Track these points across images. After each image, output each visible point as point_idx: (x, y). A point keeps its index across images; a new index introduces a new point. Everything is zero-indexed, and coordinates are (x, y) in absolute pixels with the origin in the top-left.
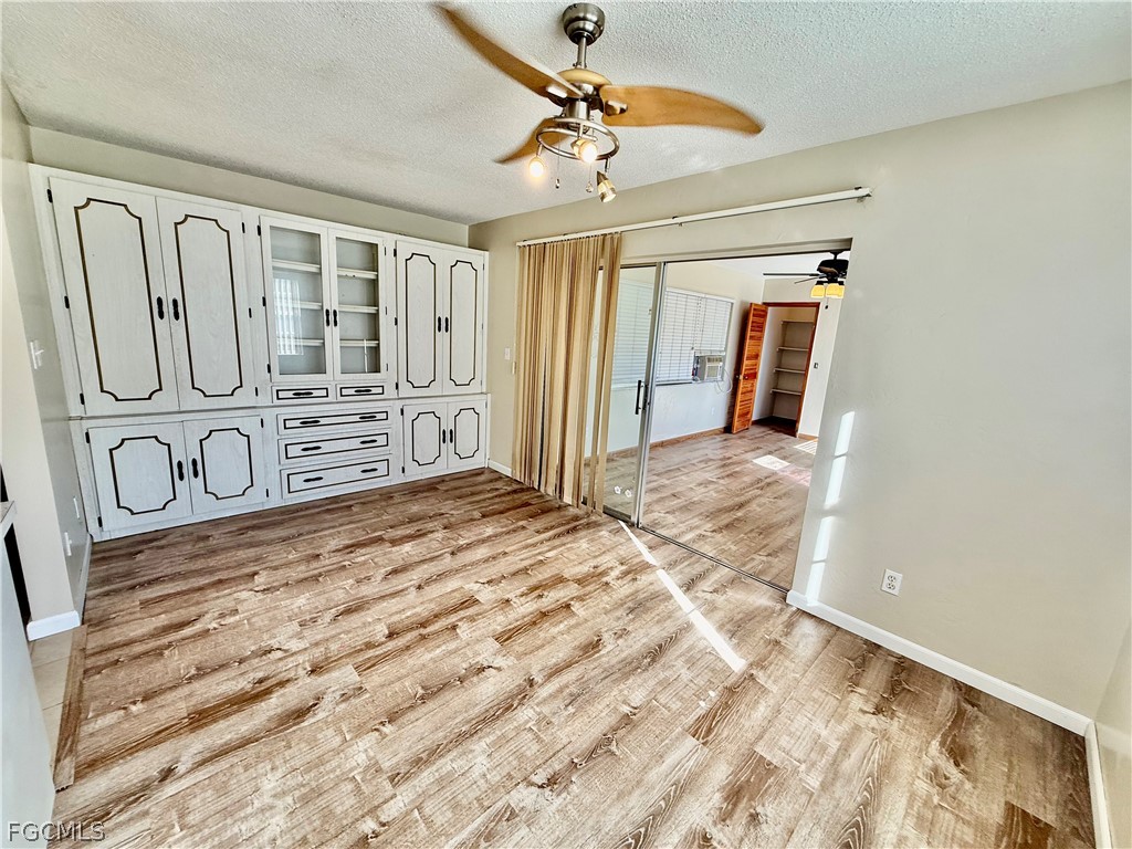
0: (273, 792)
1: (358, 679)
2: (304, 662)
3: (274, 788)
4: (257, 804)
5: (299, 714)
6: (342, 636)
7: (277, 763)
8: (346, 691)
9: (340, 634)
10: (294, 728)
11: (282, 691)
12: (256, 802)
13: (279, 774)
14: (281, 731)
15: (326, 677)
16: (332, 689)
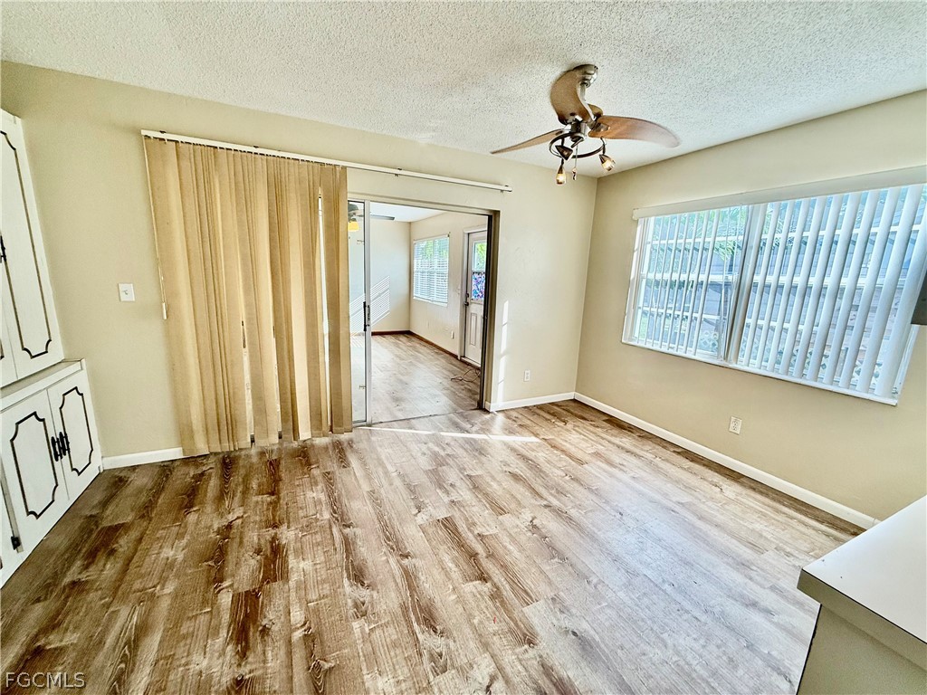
0: (663, 648)
1: (542, 601)
2: (514, 653)
3: (659, 648)
4: (675, 658)
5: (584, 645)
6: (476, 621)
7: (638, 651)
8: (557, 610)
9: (472, 625)
10: (602, 646)
11: (558, 667)
12: (674, 659)
13: (648, 648)
14: (607, 657)
15: (538, 629)
16: (555, 622)
